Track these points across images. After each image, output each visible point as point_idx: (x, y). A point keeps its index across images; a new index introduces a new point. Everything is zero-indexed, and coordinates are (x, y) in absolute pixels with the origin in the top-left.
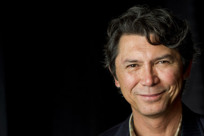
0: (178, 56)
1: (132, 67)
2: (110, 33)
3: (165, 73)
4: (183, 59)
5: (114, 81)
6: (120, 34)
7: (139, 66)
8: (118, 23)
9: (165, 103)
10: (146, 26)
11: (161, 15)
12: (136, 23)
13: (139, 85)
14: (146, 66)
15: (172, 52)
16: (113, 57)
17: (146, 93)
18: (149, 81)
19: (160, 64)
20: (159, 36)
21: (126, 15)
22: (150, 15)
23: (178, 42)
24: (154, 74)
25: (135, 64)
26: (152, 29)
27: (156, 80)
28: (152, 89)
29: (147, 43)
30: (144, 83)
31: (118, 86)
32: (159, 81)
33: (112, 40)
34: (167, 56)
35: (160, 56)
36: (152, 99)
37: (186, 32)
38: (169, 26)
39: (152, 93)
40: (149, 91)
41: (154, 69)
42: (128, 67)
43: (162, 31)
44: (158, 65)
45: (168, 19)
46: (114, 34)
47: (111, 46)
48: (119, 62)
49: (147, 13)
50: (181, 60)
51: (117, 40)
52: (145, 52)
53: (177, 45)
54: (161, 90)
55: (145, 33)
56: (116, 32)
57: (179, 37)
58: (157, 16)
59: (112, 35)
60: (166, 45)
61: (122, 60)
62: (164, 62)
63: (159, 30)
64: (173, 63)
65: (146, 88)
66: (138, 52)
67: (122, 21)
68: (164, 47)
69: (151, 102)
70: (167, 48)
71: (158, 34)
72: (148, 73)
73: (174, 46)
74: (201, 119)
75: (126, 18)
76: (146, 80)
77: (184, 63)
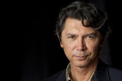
0: (99, 34)
1: (71, 38)
2: (61, 16)
3: (90, 44)
4: (102, 36)
5: (60, 44)
6: (66, 17)
7: (75, 37)
8: (66, 11)
9: (88, 62)
10: (83, 16)
11: (92, 9)
12: (76, 13)
13: (75, 50)
14: (80, 39)
15: (95, 32)
16: (61, 31)
18: (80, 48)
20: (89, 22)
22: (85, 8)
23: (100, 26)
24: (84, 44)
25: (73, 37)
26: (86, 18)
27: (84, 48)
28: (82, 52)
29: (82, 25)
30: (77, 49)
31: (62, 46)
32: (86, 48)
33: (61, 21)
34: (92, 34)
36: (82, 58)
37: (105, 20)
38: (95, 16)
39: (81, 56)
41: (84, 40)
43: (91, 19)
45: (95, 12)
46: (63, 17)
47: (61, 23)
48: (64, 33)
50: (101, 36)
51: (64, 21)
52: (80, 30)
54: (86, 55)
56: (64, 16)
57: (101, 23)
58: (89, 9)
59: (61, 17)
60: (92, 27)
61: (66, 33)
62: (90, 37)
63: (89, 19)
64: (96, 37)
65: (79, 51)
66: (76, 30)
67: (68, 10)
68: (91, 28)
69: (81, 60)
70: (93, 29)
71: (89, 21)
72: (80, 43)
75: (71, 8)
76: (79, 47)
77: (102, 38)
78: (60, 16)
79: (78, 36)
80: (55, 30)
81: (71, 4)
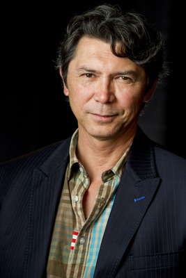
0: (143, 74)
1: (87, 76)
2: (70, 30)
3: (124, 92)
4: (148, 78)
6: (81, 34)
7: (95, 76)
8: (81, 21)
9: (117, 128)
10: (114, 33)
11: (134, 23)
12: (102, 26)
13: (92, 101)
14: (103, 80)
15: (137, 69)
16: (67, 60)
18: (103, 97)
19: (121, 80)
20: (127, 47)
21: (92, 13)
22: (120, 20)
23: (146, 58)
24: (111, 90)
25: (91, 74)
26: (120, 38)
27: (112, 98)
28: (105, 106)
29: (111, 52)
30: (97, 99)
31: (67, 93)
32: (115, 100)
33: (70, 40)
34: (130, 72)
35: (123, 70)
37: (158, 48)
38: (140, 36)
39: (104, 114)
40: (102, 111)
41: (112, 84)
42: (83, 75)
43: (131, 42)
44: (118, 80)
45: (140, 28)
46: (74, 33)
47: (69, 45)
48: (72, 66)
49: (117, 16)
50: (146, 78)
51: (76, 40)
52: (105, 63)
53: (145, 61)
54: (114, 112)
55: (111, 41)
56: (76, 31)
57: (149, 53)
58: (129, 23)
59: (71, 33)
60: (132, 59)
61: (77, 65)
62: (125, 78)
63: (127, 41)
64: (136, 81)
65: (100, 104)
66: (97, 61)
67: (87, 19)
68: (129, 60)
69: (101, 123)
70: (133, 63)
71: (125, 45)
72: (104, 88)
73: (142, 63)
74: (155, 148)
75: (92, 17)
76: (100, 95)
77: (148, 83)
78: (68, 31)
79: (101, 73)
80: (55, 60)
81: (92, 8)
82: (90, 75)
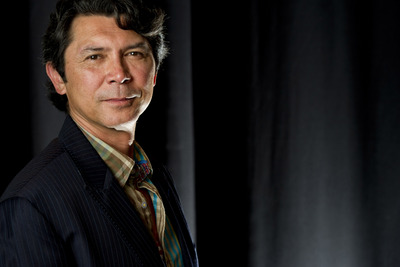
1: (92, 59)
7: (102, 56)
17: (115, 96)
18: (119, 76)
19: (131, 57)
25: (98, 55)
28: (122, 87)
30: (112, 79)
32: (132, 79)
34: (138, 45)
36: (123, 103)
40: (119, 94)
42: (88, 58)
62: (135, 54)
65: (115, 86)
72: (117, 65)
76: (116, 73)
79: (109, 49)
82: (95, 57)
